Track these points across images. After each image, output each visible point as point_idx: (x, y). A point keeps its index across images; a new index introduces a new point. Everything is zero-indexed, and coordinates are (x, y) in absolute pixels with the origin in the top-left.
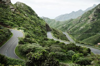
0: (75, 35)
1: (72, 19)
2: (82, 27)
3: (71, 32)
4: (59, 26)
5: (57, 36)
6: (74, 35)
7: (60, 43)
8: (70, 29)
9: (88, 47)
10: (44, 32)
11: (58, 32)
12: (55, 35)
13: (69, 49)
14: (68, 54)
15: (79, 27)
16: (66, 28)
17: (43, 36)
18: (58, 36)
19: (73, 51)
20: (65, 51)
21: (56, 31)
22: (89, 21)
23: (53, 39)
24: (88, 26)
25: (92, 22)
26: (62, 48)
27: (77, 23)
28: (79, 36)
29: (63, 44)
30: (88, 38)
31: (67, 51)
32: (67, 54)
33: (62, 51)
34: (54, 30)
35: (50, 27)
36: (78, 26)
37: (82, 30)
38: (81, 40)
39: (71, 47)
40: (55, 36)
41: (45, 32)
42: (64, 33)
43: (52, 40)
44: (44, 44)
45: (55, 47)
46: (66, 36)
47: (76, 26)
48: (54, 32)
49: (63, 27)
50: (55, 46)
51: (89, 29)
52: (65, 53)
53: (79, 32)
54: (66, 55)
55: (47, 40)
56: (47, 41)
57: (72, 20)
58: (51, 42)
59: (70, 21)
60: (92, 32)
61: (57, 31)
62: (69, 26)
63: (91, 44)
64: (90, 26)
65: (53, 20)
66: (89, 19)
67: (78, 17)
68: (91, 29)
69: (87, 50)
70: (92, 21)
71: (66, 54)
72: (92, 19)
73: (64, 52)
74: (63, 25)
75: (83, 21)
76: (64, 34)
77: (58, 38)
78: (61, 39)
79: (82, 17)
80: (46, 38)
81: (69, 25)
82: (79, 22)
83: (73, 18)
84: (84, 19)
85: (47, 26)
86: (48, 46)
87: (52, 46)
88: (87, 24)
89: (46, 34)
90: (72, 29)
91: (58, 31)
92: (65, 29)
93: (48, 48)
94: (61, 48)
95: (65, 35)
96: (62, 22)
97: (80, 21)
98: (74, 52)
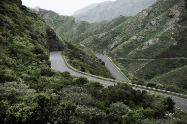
0: (131, 64)
1: (123, 17)
2: (151, 42)
3: (119, 54)
4: (87, 36)
5: (81, 65)
6: (129, 62)
7: (88, 84)
8: (116, 46)
9: (167, 96)
10: (42, 53)
11: (84, 54)
12: (75, 60)
13: (114, 99)
14: (111, 114)
15: (144, 40)
16: (106, 44)
17: (38, 63)
18: (82, 63)
19: (126, 104)
20: (102, 104)
21: (77, 49)
22: (171, 23)
23: (69, 73)
24: (167, 39)
25: (179, 26)
26: (95, 95)
27: (138, 30)
28: (143, 65)
29: (98, 86)
30: (168, 71)
31: (107, 105)
32: (108, 112)
33: (93, 105)
34: (70, 47)
35: (60, 38)
36: (140, 38)
37: (152, 48)
38: (148, 78)
39: (121, 94)
40: (75, 65)
41: (46, 52)
42: (99, 56)
43: (66, 75)
44: (41, 83)
45: (74, 94)
46: (107, 65)
47: (134, 37)
48: (72, 53)
49: (97, 41)
50: (74, 91)
51: (172, 47)
52: (102, 109)
53: (142, 55)
54: (106, 116)
55: (51, 74)
56: (51, 78)
57: (122, 19)
58: (63, 80)
59: (116, 24)
60: (178, 56)
61: (79, 51)
62: (113, 37)
63: (175, 87)
64: (173, 36)
65: (68, 18)
66: (171, 17)
67: (140, 11)
68: (177, 48)
69: (164, 102)
70: (179, 22)
71: (104, 113)
72: (179, 17)
73: (99, 107)
74: (97, 32)
75: (154, 23)
76: (100, 60)
77: (83, 70)
78: (92, 73)
79: (151, 12)
80: (47, 68)
81: (115, 35)
82: (143, 27)
83: (126, 15)
84: (158, 17)
85: (50, 35)
86: (54, 91)
87: (64, 91)
88: (165, 31)
89: (47, 59)
90: (124, 47)
91: (84, 50)
92: (102, 45)
93: (54, 95)
94: (90, 96)
95: (103, 63)
96: (93, 24)
97: (145, 22)
98: (127, 108)
